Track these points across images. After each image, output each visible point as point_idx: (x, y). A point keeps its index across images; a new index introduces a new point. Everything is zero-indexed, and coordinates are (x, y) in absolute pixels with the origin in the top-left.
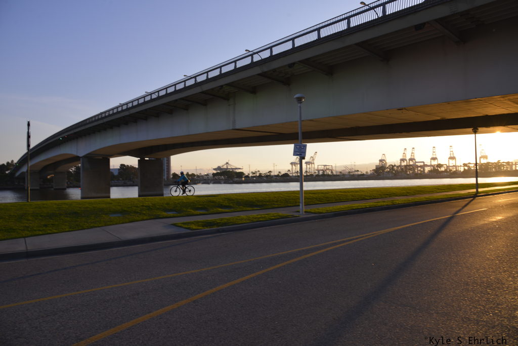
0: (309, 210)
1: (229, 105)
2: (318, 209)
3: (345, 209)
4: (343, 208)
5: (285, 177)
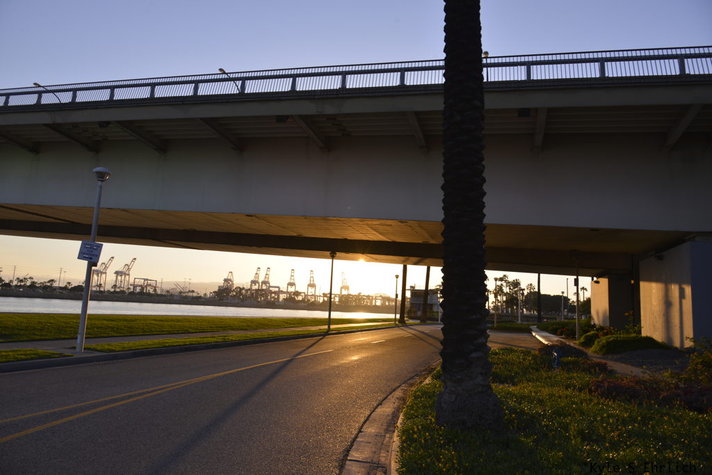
0: (93, 346)
2: (109, 345)
3: (152, 346)
4: (150, 345)
5: (77, 292)
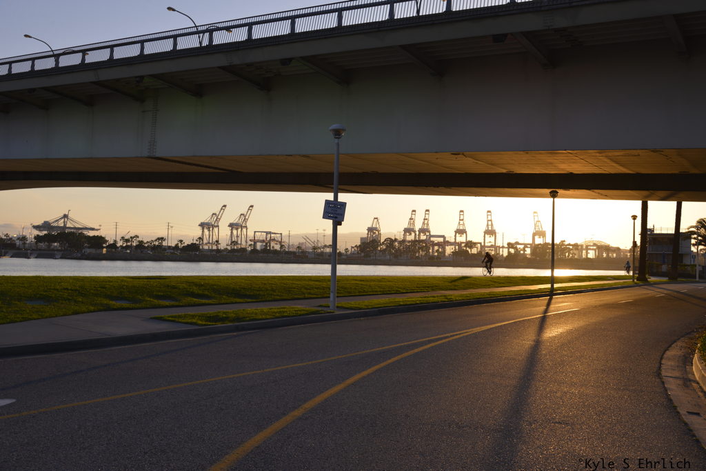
1: (144, 112)
5: (191, 252)
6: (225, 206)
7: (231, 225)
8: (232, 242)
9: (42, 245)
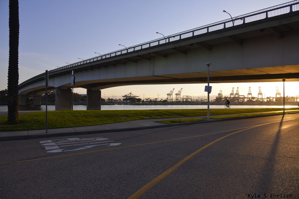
0: (211, 118)
1: (151, 63)
5: (165, 102)
6: (174, 89)
7: (176, 94)
8: (177, 99)
9: (125, 101)
